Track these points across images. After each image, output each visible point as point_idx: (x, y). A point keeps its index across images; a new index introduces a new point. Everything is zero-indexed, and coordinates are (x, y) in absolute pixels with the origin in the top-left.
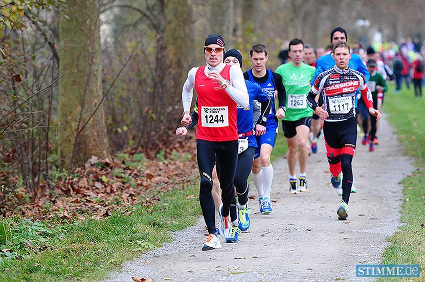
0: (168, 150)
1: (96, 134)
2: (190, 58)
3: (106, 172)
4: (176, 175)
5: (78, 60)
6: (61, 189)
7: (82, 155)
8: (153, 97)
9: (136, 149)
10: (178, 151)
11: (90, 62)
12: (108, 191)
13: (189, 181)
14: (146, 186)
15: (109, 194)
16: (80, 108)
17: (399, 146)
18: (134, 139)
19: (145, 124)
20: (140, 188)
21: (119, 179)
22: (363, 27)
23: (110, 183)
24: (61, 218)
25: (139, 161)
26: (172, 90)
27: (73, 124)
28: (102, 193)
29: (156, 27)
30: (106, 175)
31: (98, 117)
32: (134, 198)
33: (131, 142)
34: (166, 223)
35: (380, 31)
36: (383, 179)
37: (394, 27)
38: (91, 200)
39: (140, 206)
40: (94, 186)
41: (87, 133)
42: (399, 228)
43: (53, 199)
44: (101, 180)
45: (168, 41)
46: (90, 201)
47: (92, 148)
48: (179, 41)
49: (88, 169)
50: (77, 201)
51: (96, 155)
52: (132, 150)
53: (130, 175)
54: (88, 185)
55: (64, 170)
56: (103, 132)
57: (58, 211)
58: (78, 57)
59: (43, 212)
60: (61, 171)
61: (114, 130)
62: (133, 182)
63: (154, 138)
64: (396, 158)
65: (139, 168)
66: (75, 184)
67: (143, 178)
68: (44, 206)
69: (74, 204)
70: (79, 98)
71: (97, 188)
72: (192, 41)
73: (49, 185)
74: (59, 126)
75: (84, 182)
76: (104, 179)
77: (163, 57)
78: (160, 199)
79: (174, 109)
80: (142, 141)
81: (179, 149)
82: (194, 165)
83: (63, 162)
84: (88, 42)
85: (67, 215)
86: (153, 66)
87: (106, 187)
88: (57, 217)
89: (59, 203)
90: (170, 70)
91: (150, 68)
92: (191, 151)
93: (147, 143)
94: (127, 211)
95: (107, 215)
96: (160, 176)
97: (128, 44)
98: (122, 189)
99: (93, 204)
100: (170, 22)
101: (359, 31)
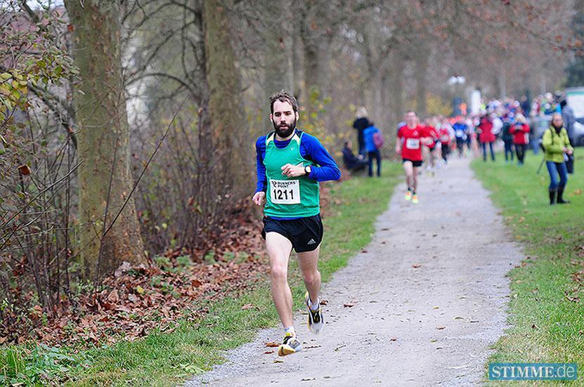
0: (219, 250)
1: (126, 234)
2: (241, 135)
3: (142, 281)
4: (229, 280)
5: (100, 145)
6: (87, 305)
7: (110, 261)
8: (197, 185)
9: (180, 250)
10: (231, 251)
11: (115, 146)
12: (145, 304)
13: (245, 287)
14: (191, 296)
15: (146, 308)
16: (105, 202)
17: (506, 229)
18: (175, 238)
19: (189, 219)
20: (185, 298)
21: (158, 289)
22: (457, 84)
23: (146, 294)
24: (87, 341)
25: (184, 265)
26: (221, 175)
27: (98, 224)
28: (138, 307)
29: (198, 98)
30: (142, 284)
31: (129, 212)
32: (177, 311)
33: (173, 242)
34: (217, 341)
35: (479, 89)
36: (485, 272)
37: (496, 83)
38: (124, 316)
39: (184, 321)
40: (127, 299)
41: (116, 234)
42: (505, 331)
43: (77, 318)
44: (136, 290)
45: (213, 114)
46: (123, 319)
47: (123, 252)
48: (227, 114)
49: (118, 279)
50: (106, 319)
51: (128, 261)
52: (174, 252)
53: (171, 283)
54: (120, 298)
55: (88, 281)
56: (135, 231)
57: (83, 332)
58: (100, 141)
59: (65, 335)
60: (85, 283)
61: (151, 228)
62: (175, 291)
63: (201, 236)
64: (502, 245)
65: (182, 274)
66: (103, 298)
67: (188, 286)
68: (65, 327)
69: (102, 323)
70: (104, 191)
71: (131, 302)
72: (243, 113)
73: (71, 301)
74: (80, 227)
75: (114, 295)
76: (140, 289)
77: (208, 134)
78: (210, 311)
79: (224, 198)
80: (186, 240)
81: (232, 248)
82: (251, 267)
83: (88, 271)
84: (111, 122)
85: (93, 337)
86: (195, 147)
87: (142, 299)
88: (82, 340)
89: (84, 322)
90: (217, 150)
91: (192, 149)
92: (247, 250)
93: (193, 242)
94: (169, 328)
95: (143, 334)
96: (209, 282)
97: (164, 121)
98: (163, 301)
99: (126, 322)
100: (214, 91)
101: (453, 90)
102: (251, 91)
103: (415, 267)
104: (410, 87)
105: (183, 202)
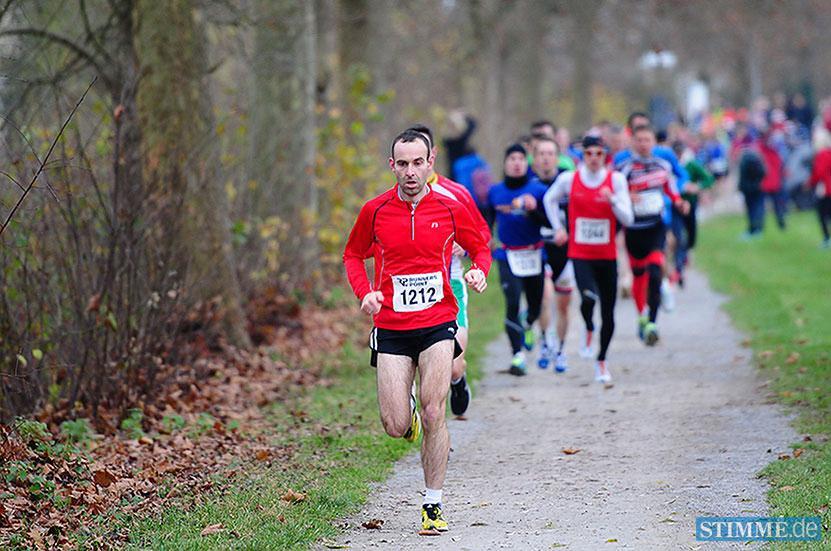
0: (153, 408)
2: (204, 165)
4: (174, 472)
8: (108, 269)
9: (68, 406)
10: (179, 410)
13: (208, 488)
14: (93, 505)
17: (759, 377)
18: (59, 382)
19: (89, 342)
20: (79, 510)
21: (22, 490)
22: (659, 69)
25: (76, 440)
26: (160, 250)
29: (112, 85)
32: (61, 537)
33: (54, 389)
35: (704, 78)
36: (715, 467)
37: (741, 67)
45: (145, 121)
48: (175, 120)
52: (57, 410)
53: (50, 477)
61: (8, 359)
62: (58, 494)
63: (114, 378)
64: (750, 410)
65: (73, 457)
67: (87, 484)
72: (209, 121)
77: (133, 162)
78: (132, 537)
79: (164, 298)
80: (83, 387)
81: (181, 403)
82: (221, 445)
86: (106, 188)
90: (152, 197)
91: (98, 193)
92: (212, 409)
93: (98, 389)
96: (131, 476)
98: (31, 515)
100: (148, 71)
101: (650, 81)
102: (224, 74)
103: (568, 453)
104: (558, 72)
105: (78, 304)
